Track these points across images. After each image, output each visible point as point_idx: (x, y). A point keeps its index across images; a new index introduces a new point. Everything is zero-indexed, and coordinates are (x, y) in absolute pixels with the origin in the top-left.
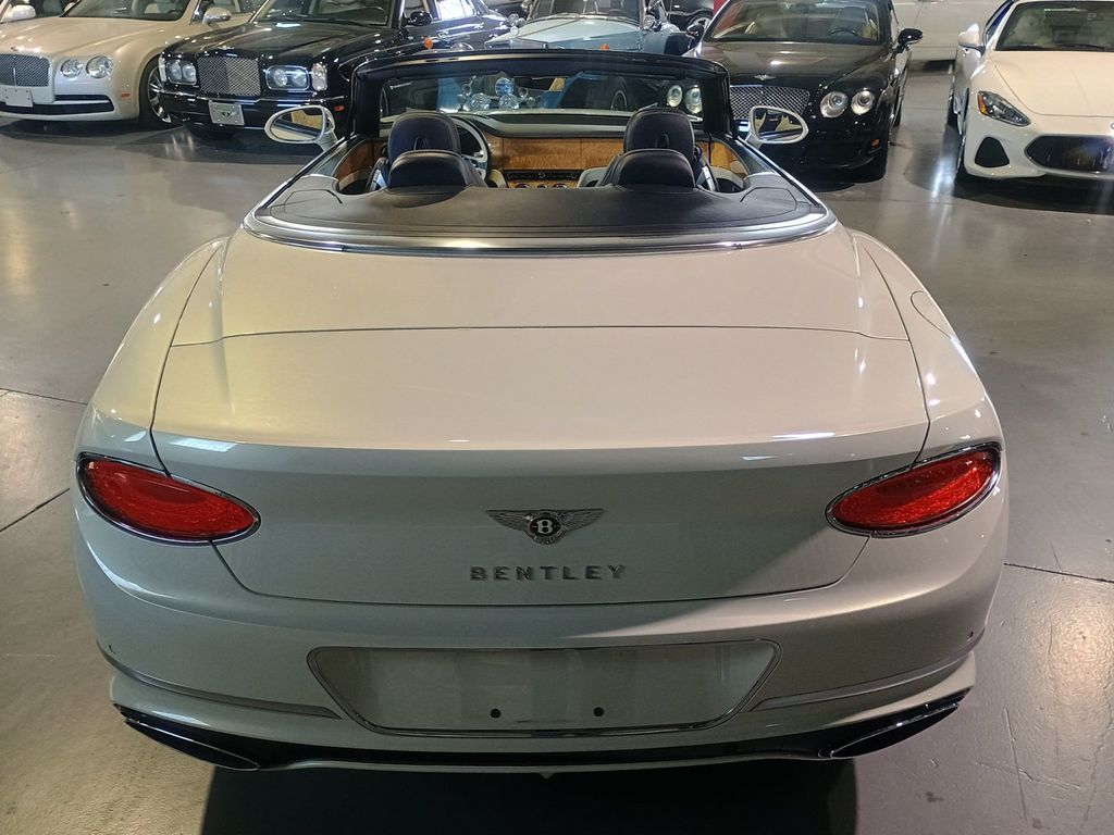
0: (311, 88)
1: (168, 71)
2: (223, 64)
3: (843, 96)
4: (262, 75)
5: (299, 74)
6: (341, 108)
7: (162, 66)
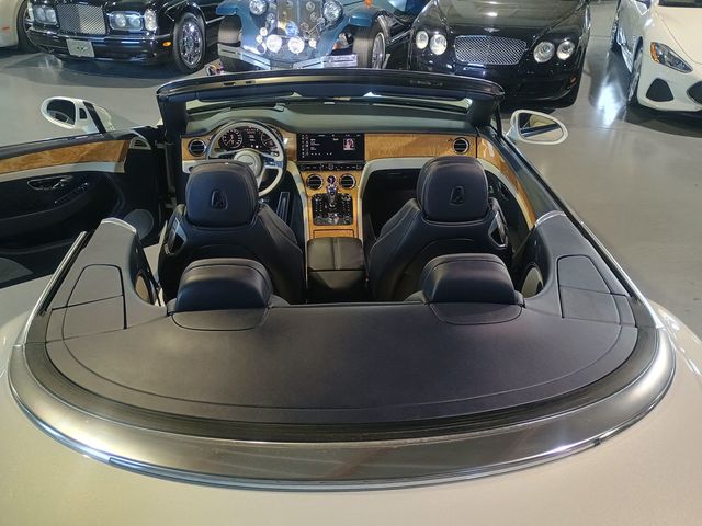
0: (145, 29)
1: (34, 12)
2: (76, 10)
3: (550, 45)
4: (106, 18)
5: (134, 17)
6: (169, 44)
7: (30, 9)
